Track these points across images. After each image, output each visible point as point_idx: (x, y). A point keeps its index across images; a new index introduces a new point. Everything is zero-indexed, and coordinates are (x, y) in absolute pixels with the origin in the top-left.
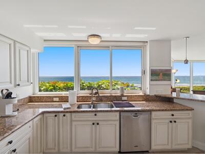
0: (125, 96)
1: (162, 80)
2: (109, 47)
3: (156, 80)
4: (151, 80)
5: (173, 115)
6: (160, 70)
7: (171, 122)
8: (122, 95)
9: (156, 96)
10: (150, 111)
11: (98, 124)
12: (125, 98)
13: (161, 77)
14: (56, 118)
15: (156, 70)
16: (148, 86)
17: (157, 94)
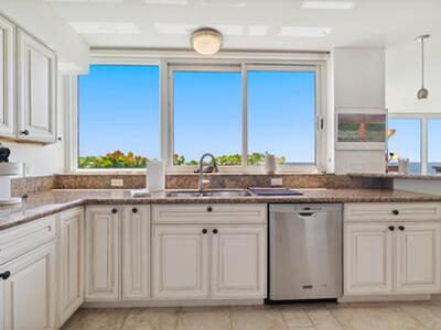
0: (279, 176)
1: (363, 140)
2: (240, 65)
3: (352, 140)
4: (340, 140)
5: (396, 213)
6: (359, 115)
7: (392, 228)
8: (272, 175)
9: (351, 177)
10: (341, 202)
11: (215, 231)
12: (279, 181)
13: (361, 132)
14: (116, 215)
15: (350, 115)
16: (331, 153)
17: (353, 172)
